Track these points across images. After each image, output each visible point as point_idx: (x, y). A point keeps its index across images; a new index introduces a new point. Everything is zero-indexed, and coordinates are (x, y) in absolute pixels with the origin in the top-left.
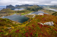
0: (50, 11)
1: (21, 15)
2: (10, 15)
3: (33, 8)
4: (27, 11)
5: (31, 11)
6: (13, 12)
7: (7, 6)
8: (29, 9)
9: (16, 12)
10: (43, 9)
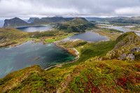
0: (112, 30)
1: (44, 44)
2: (14, 43)
3: (73, 24)
4: (60, 32)
5: (70, 32)
6: (24, 36)
7: (6, 20)
8: (63, 28)
9: (30, 35)
10: (97, 28)
